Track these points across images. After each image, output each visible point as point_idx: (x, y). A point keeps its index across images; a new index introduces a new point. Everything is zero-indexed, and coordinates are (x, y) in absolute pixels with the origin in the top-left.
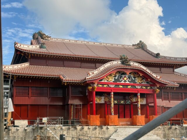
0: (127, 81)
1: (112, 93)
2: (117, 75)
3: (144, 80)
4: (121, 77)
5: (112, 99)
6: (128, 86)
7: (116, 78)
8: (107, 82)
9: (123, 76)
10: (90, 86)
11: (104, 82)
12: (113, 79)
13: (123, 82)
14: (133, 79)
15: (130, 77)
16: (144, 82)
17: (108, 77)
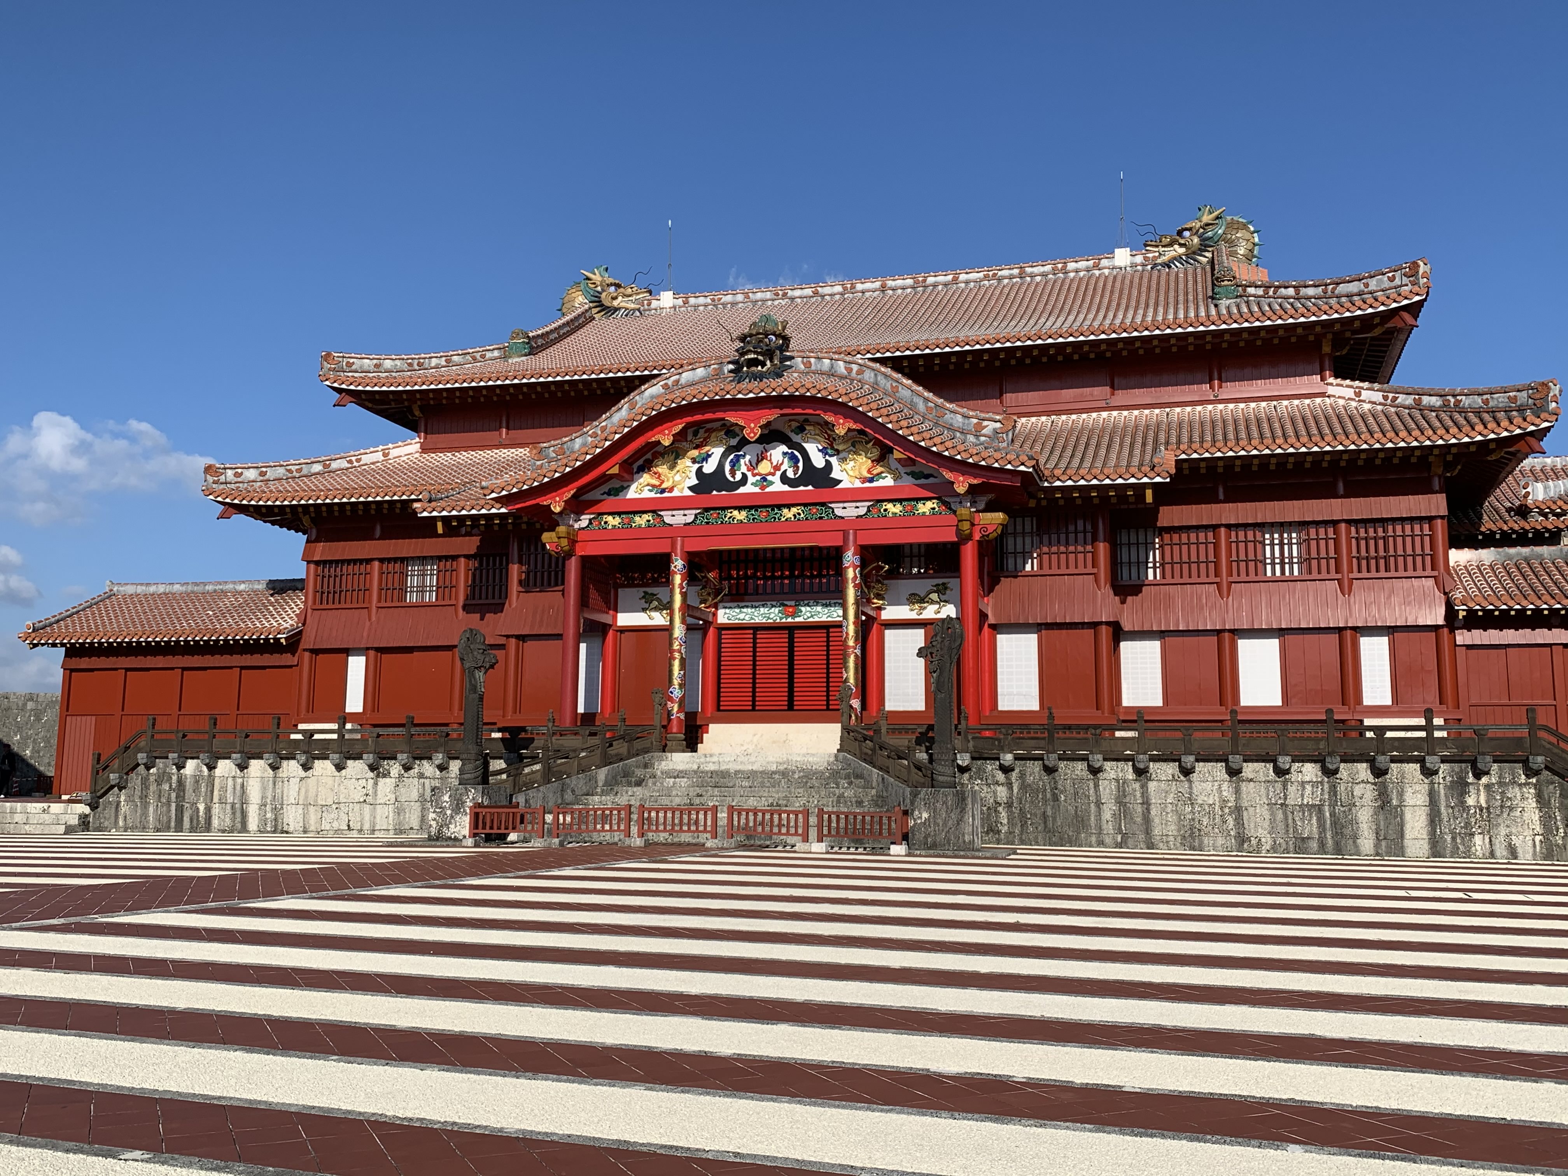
0: (776, 478)
1: (678, 564)
2: (717, 450)
3: (895, 462)
4: (735, 464)
7: (709, 467)
9: (751, 452)
10: (556, 528)
11: (637, 496)
12: (693, 475)
13: (748, 489)
14: (818, 461)
15: (797, 451)
16: (895, 475)
17: (658, 465)
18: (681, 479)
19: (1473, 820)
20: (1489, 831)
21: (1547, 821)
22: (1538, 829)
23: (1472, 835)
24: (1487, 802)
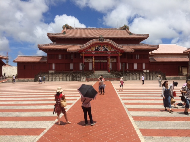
0: (102, 50)
1: (94, 57)
3: (113, 49)
4: (99, 48)
5: (94, 60)
6: (103, 52)
7: (96, 48)
8: (91, 51)
9: (100, 47)
10: (82, 53)
11: (89, 51)
13: (100, 51)
14: (106, 48)
15: (104, 47)
16: (113, 50)
17: (91, 48)
18: (94, 50)
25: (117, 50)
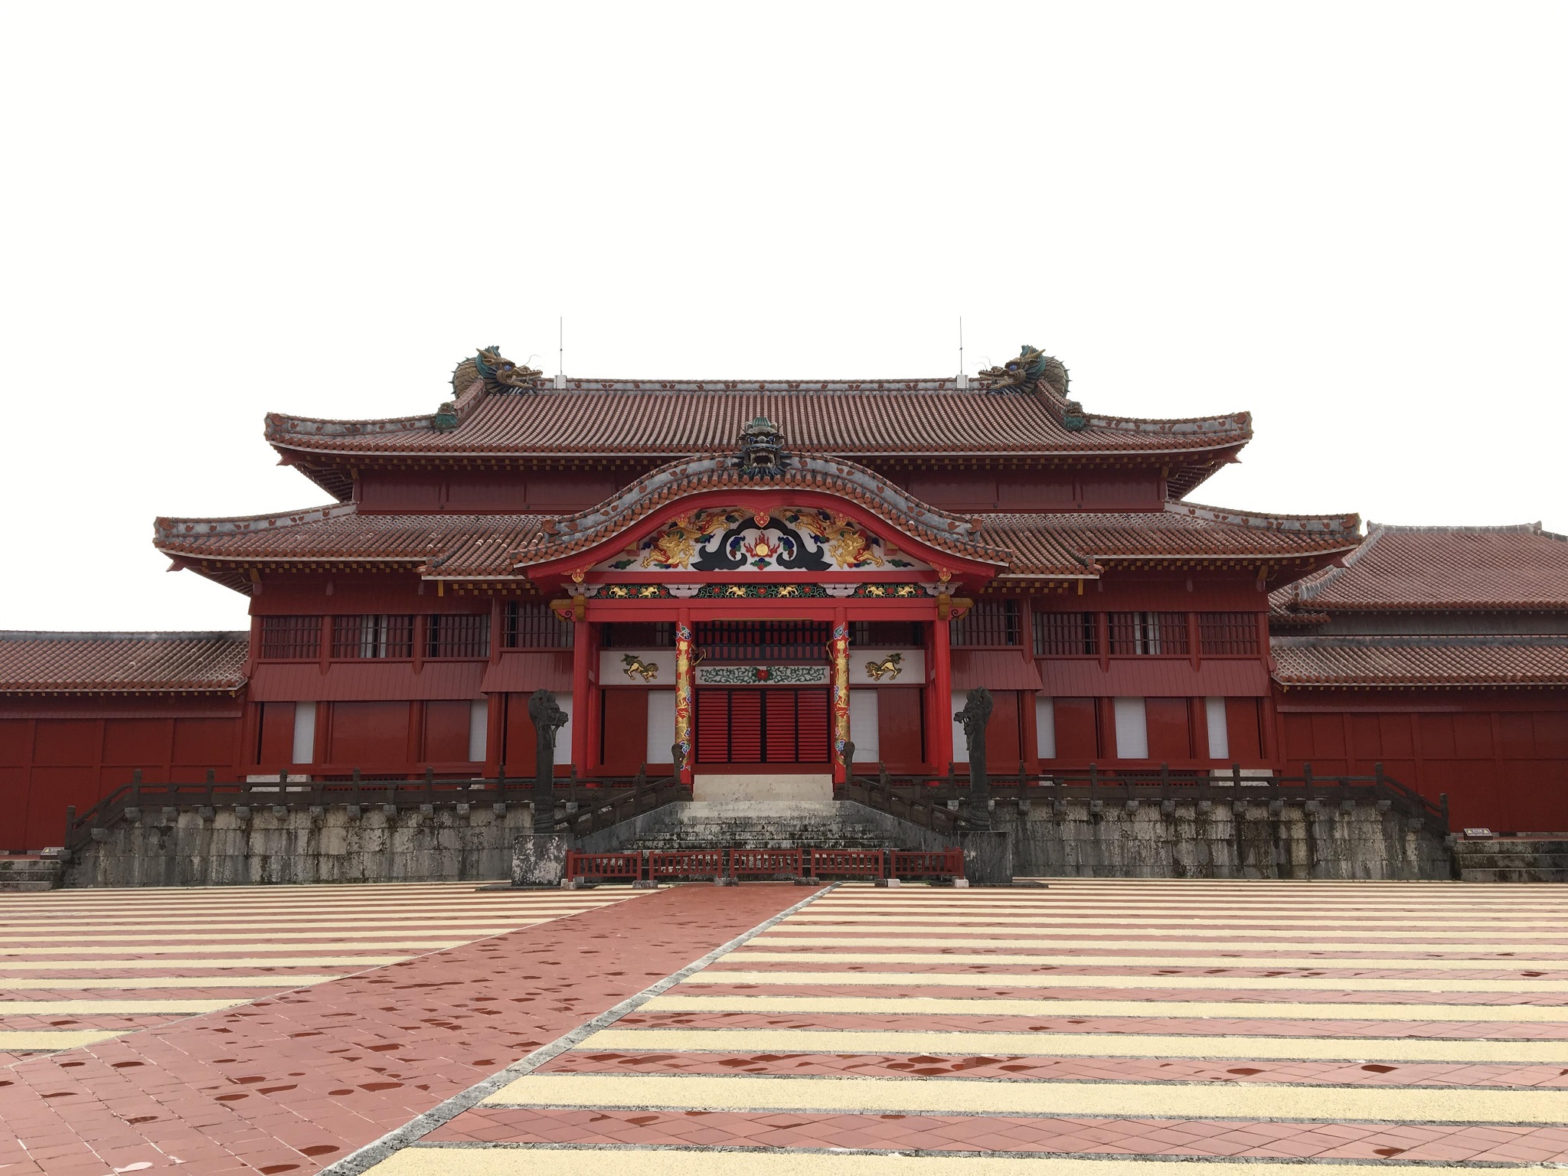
0: (773, 560)
1: (684, 632)
2: (718, 532)
3: (877, 551)
5: (683, 664)
6: (776, 585)
7: (712, 547)
8: (658, 569)
9: (750, 535)
10: (565, 595)
11: (642, 570)
12: (696, 553)
13: (747, 568)
15: (791, 538)
16: (878, 562)
17: (664, 543)
18: (685, 556)
19: (1339, 850)
20: (1351, 856)
21: (1390, 849)
22: (1384, 856)
23: (1339, 860)
24: (1349, 835)
25: (919, 566)
